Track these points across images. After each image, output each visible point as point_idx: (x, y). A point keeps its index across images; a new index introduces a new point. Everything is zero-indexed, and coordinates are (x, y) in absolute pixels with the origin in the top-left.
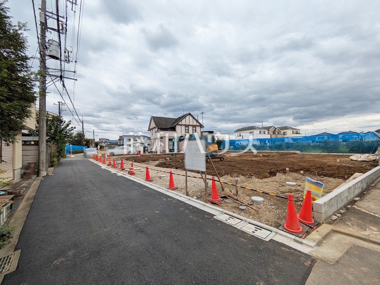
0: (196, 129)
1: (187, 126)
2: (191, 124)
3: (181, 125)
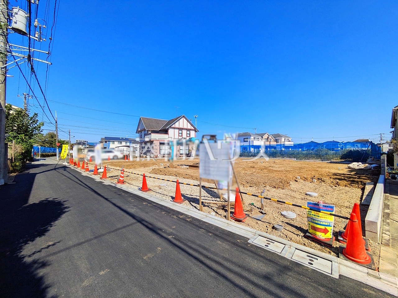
0: (190, 132)
1: (180, 129)
2: (185, 127)
3: (174, 128)
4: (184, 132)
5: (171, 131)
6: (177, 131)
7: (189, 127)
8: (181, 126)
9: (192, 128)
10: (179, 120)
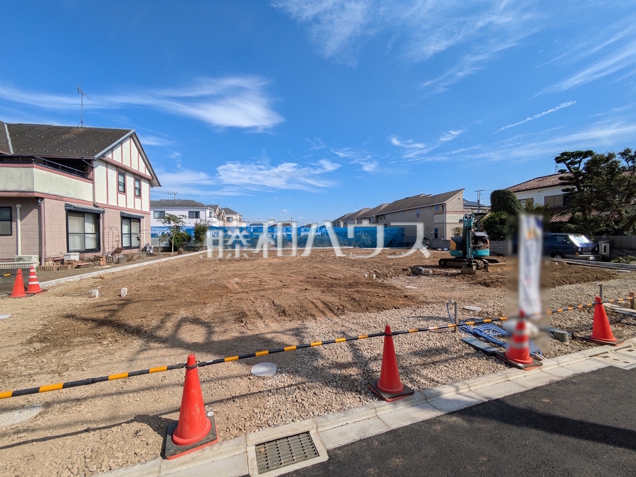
0: (140, 185)
1: (122, 171)
2: (135, 168)
3: (108, 164)
4: (130, 180)
5: (99, 171)
6: (113, 173)
7: (143, 170)
8: (126, 164)
9: (148, 174)
10: (121, 143)
